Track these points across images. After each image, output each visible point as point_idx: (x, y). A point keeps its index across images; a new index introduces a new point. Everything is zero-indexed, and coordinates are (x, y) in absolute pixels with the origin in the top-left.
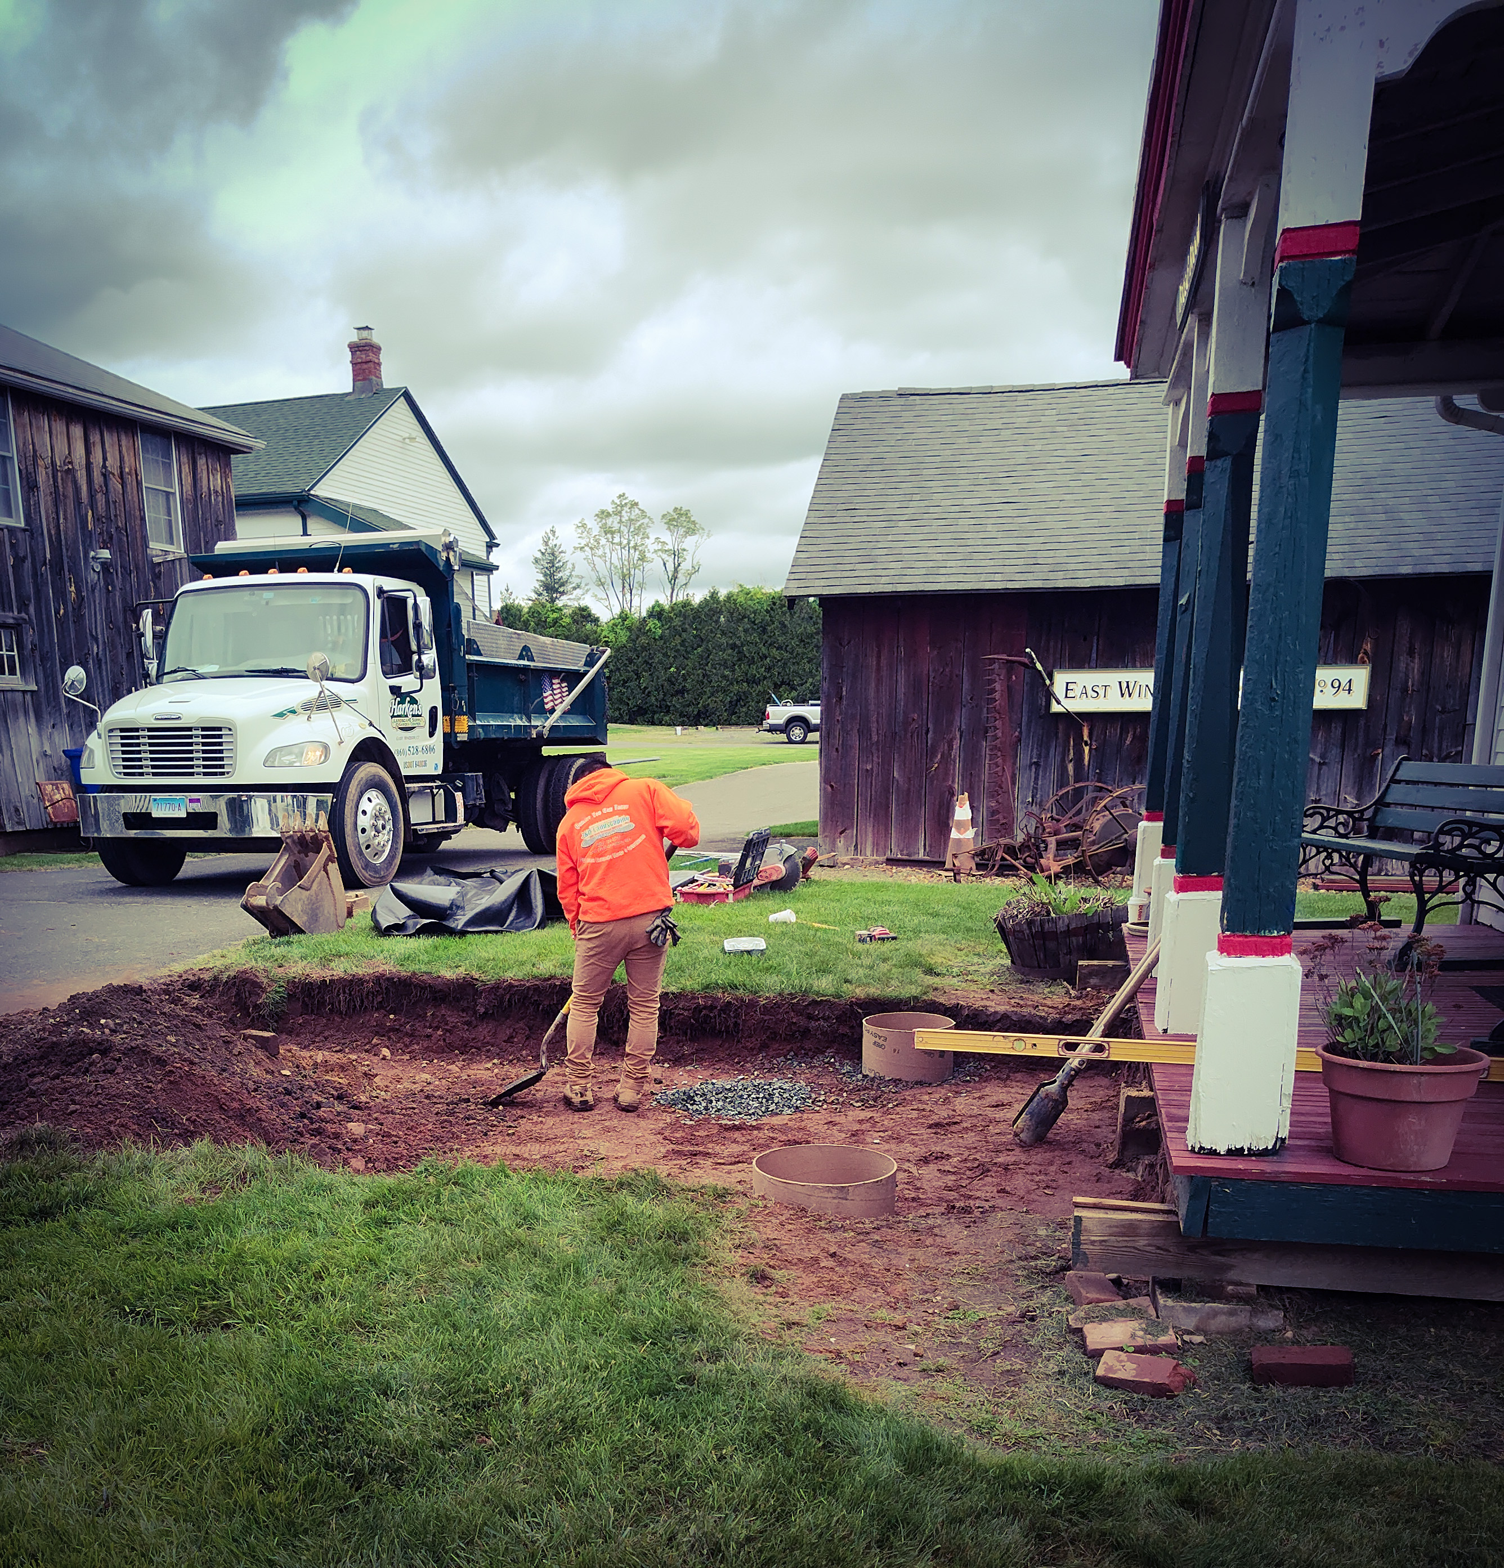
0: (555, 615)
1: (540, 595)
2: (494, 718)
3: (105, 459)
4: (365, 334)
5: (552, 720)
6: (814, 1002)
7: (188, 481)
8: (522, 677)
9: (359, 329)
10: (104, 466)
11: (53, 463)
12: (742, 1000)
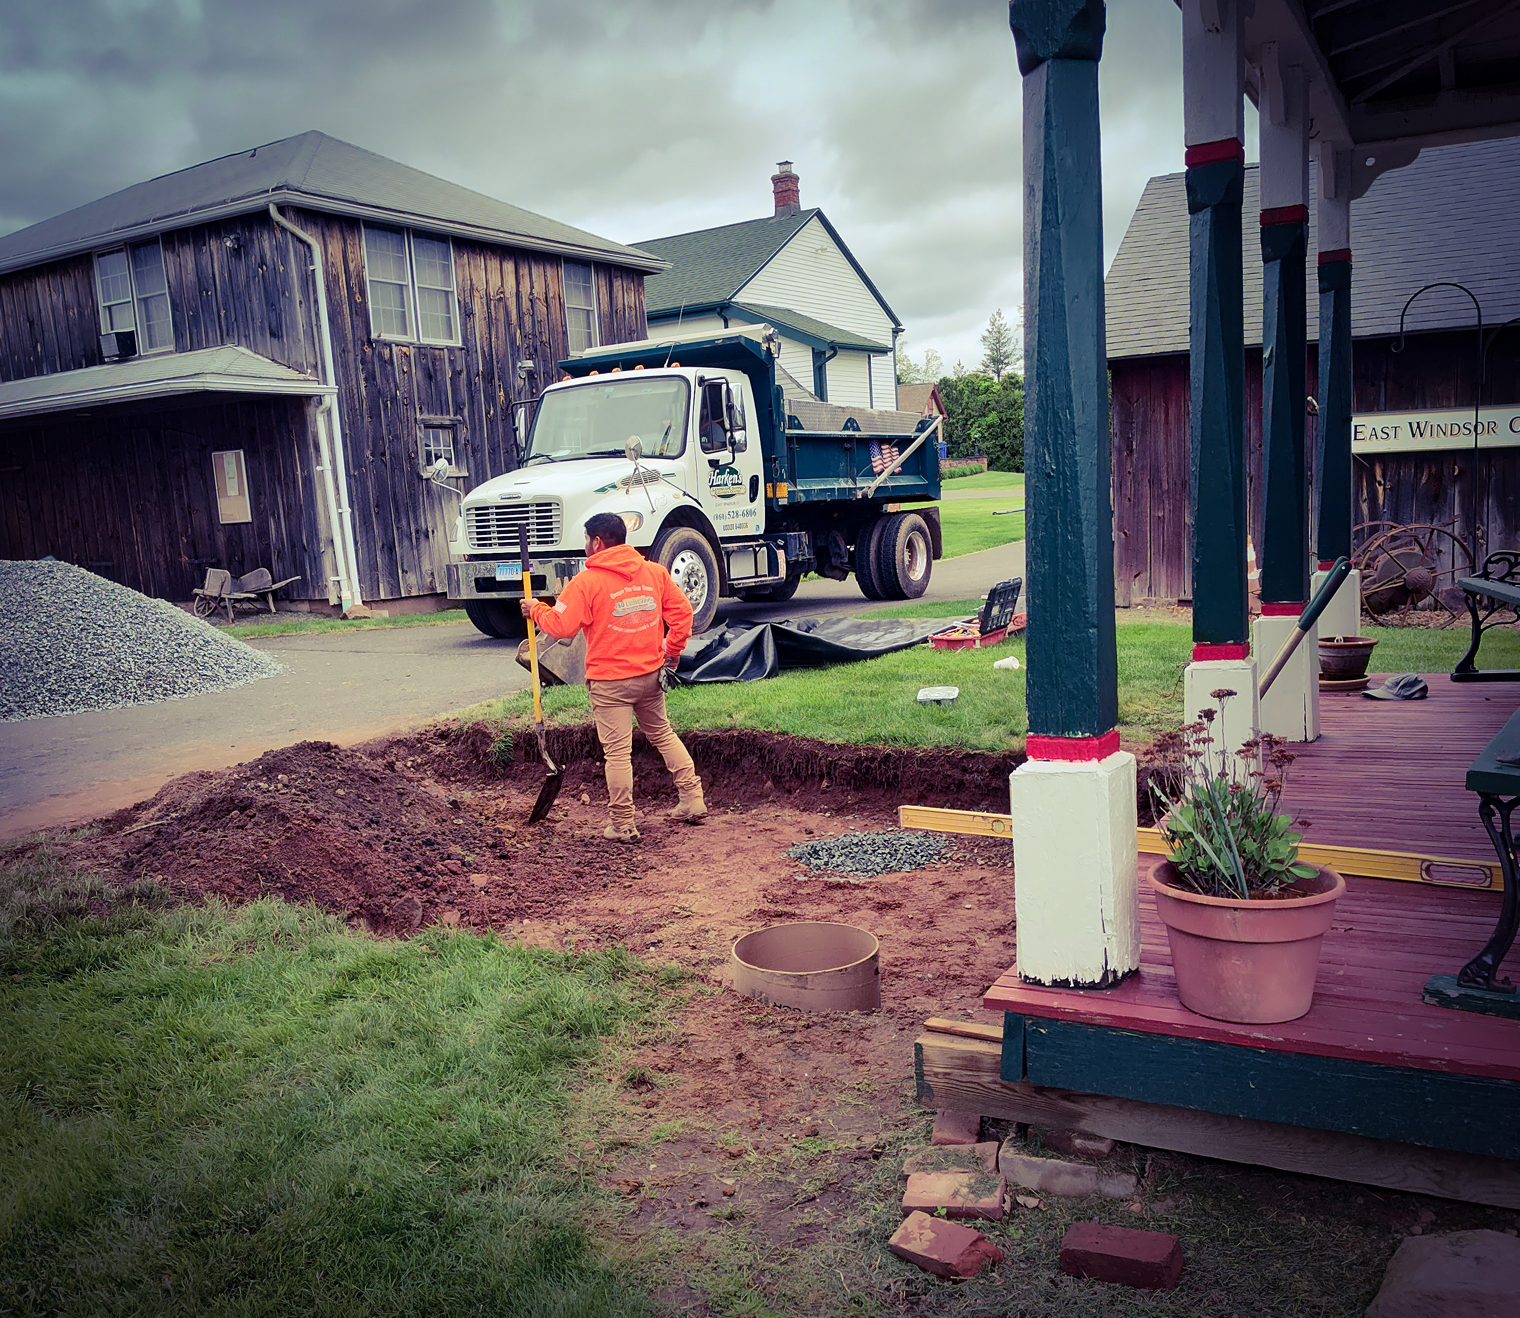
0: (987, 384)
1: (987, 366)
2: (819, 483)
3: (532, 288)
4: (785, 168)
5: (878, 481)
6: (968, 756)
7: (605, 299)
8: (848, 446)
9: (780, 164)
10: (531, 294)
11: (487, 294)
12: (901, 752)
